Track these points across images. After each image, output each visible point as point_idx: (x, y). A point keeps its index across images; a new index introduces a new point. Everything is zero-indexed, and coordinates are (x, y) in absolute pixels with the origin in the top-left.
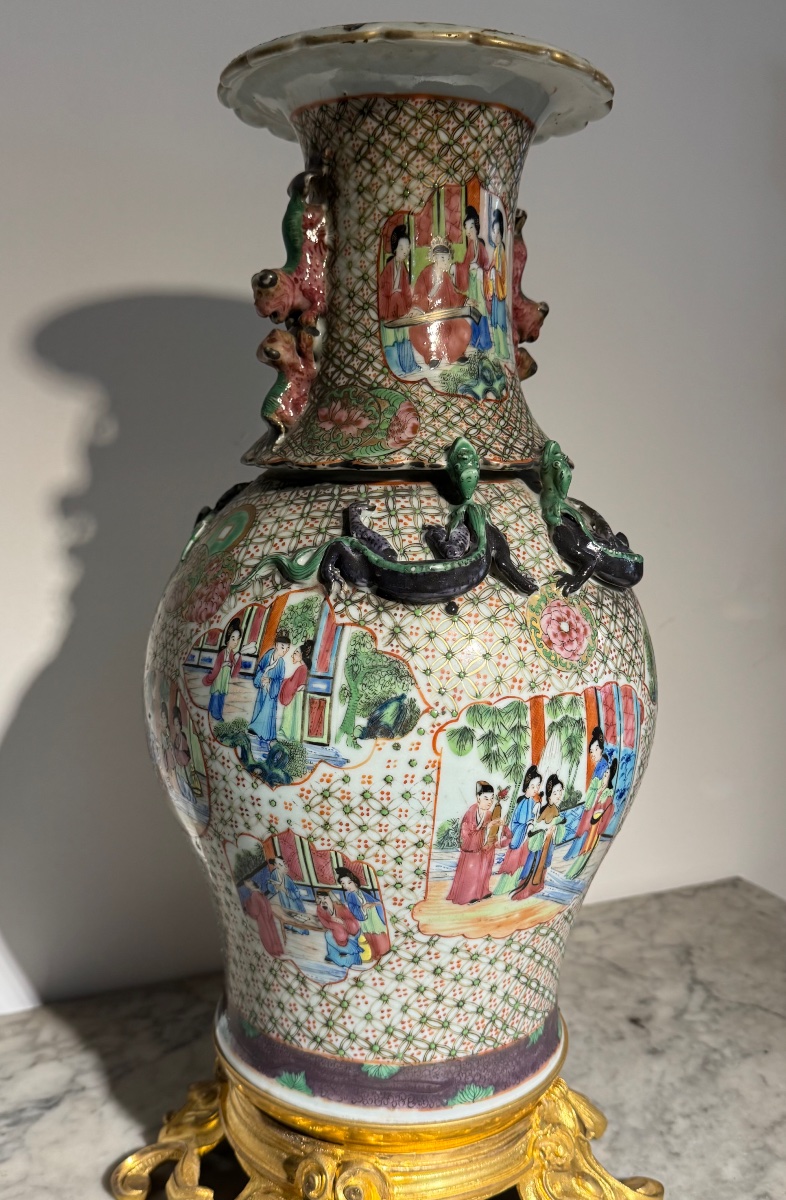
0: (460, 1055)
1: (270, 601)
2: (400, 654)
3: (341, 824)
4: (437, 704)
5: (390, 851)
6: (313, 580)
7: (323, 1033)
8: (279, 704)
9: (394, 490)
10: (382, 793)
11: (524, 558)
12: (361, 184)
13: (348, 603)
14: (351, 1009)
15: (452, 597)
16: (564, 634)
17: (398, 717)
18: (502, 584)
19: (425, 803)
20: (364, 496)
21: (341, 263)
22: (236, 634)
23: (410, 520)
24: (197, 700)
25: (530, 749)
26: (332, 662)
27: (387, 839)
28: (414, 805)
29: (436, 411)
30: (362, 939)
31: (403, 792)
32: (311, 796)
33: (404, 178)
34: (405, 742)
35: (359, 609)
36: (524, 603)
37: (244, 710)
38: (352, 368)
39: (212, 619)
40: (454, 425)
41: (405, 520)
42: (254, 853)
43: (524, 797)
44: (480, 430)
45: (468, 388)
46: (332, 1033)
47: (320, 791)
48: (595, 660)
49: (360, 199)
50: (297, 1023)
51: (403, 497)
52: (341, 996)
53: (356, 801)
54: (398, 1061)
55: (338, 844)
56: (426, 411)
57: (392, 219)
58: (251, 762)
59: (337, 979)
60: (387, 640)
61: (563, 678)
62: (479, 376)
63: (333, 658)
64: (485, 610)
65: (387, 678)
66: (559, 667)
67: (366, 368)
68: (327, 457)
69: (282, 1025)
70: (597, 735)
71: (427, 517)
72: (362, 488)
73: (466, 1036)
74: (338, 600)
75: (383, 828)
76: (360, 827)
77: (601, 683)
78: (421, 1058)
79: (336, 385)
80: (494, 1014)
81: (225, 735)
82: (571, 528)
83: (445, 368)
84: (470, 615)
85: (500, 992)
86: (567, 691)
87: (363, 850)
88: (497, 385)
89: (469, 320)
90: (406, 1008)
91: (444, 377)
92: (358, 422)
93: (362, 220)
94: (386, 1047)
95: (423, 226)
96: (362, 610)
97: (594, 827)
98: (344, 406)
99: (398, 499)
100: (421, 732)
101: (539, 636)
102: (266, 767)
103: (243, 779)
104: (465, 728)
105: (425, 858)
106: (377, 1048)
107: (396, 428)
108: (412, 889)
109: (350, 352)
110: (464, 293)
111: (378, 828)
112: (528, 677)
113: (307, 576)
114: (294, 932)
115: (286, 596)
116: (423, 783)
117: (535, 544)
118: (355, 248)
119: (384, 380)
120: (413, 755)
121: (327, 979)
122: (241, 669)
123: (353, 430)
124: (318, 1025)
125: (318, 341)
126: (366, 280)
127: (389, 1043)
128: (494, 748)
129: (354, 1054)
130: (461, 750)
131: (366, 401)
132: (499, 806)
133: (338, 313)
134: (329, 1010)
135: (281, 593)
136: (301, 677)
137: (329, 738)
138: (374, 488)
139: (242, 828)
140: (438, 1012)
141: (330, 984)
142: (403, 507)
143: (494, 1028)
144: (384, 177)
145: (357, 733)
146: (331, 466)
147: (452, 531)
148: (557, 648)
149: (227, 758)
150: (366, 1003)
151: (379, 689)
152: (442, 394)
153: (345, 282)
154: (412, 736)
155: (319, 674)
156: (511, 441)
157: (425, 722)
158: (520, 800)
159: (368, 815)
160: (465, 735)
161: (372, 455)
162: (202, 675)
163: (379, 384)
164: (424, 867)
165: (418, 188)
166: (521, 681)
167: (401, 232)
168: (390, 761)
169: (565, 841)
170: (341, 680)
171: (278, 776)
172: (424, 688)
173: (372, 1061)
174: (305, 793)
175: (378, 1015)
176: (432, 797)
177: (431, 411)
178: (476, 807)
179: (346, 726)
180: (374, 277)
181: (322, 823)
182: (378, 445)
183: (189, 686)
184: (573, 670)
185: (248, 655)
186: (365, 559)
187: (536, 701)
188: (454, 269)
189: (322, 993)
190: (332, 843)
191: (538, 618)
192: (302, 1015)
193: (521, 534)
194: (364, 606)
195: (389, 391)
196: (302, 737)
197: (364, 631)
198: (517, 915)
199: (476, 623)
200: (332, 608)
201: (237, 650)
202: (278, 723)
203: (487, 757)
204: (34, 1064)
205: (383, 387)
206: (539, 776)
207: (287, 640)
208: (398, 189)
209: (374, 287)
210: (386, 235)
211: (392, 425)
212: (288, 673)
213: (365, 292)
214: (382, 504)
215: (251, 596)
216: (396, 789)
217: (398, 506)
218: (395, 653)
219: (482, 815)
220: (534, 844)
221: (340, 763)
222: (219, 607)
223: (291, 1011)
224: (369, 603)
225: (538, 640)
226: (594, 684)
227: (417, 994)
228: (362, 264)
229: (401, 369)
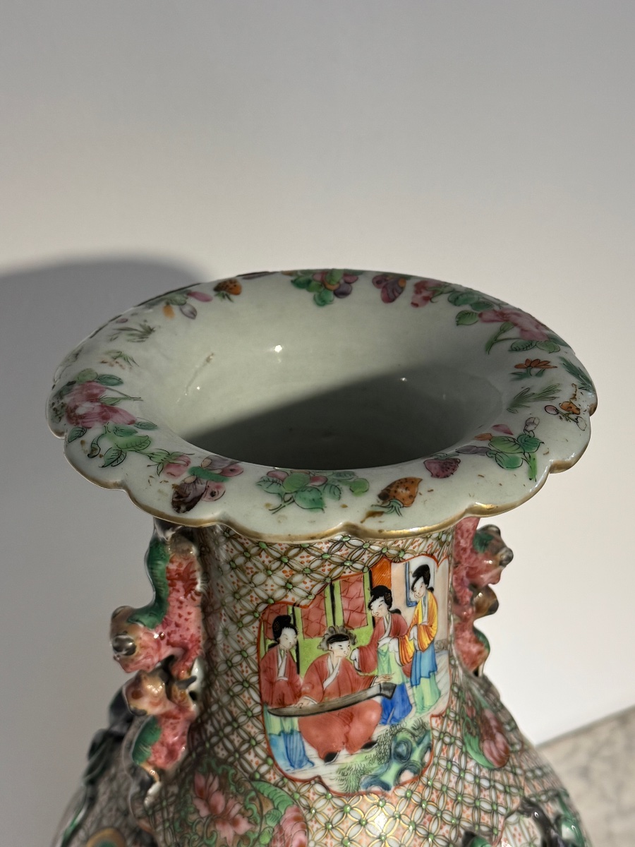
12: (233, 560)
21: (216, 623)
29: (330, 822)
33: (284, 571)
38: (232, 742)
45: (375, 779)
49: (232, 573)
56: (317, 821)
57: (273, 607)
62: (392, 756)
79: (215, 753)
83: (345, 761)
88: (416, 755)
89: (378, 699)
91: (343, 773)
92: (235, 823)
93: (237, 596)
95: (312, 618)
110: (371, 674)
118: (231, 619)
119: (268, 771)
123: (227, 833)
131: (246, 794)
133: (216, 671)
144: (260, 565)
152: (339, 796)
153: (222, 646)
163: (262, 776)
165: (305, 583)
167: (284, 622)
180: (253, 657)
188: (356, 654)
210: (266, 621)
211: (274, 839)
213: (244, 668)
228: (239, 639)
229: (288, 764)
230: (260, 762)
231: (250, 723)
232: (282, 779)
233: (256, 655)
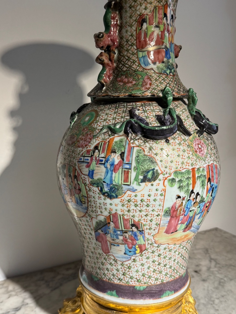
0: (164, 281)
1: (108, 140)
2: (152, 156)
3: (134, 210)
4: (164, 171)
5: (149, 218)
6: (122, 133)
7: (122, 277)
8: (113, 173)
9: (144, 104)
10: (147, 200)
11: (186, 125)
12: (131, 5)
13: (135, 140)
14: (132, 269)
15: (167, 137)
16: (200, 149)
17: (153, 175)
18: (181, 133)
19: (160, 202)
20: (135, 106)
21: (124, 31)
22: (97, 151)
23: (151, 113)
24: (83, 173)
25: (192, 184)
26: (131, 159)
27: (148, 214)
28: (157, 203)
29: (156, 79)
30: (137, 246)
31: (154, 199)
32: (124, 201)
33: (145, 3)
34: (155, 183)
35: (138, 141)
36: (188, 139)
37: (101, 175)
38: (128, 65)
39: (87, 146)
40: (162, 83)
41: (150, 113)
42: (103, 221)
43: (189, 199)
44: (170, 85)
45: (165, 72)
46: (125, 277)
47: (127, 200)
48: (208, 157)
49: (130, 10)
50: (113, 275)
51: (148, 106)
52: (128, 265)
53: (139, 202)
54: (146, 284)
55: (132, 216)
56: (153, 79)
57: (141, 17)
58: (104, 191)
59: (128, 260)
60: (148, 151)
61: (200, 162)
62: (168, 68)
63: (131, 157)
64: (177, 141)
65: (149, 163)
66: (199, 159)
67: (133, 65)
68: (123, 94)
69: (108, 276)
70: (209, 180)
71: (156, 112)
72: (134, 104)
73: (166, 275)
74: (131, 139)
75: (147, 211)
76: (140, 211)
77: (210, 164)
78: (153, 283)
79: (123, 71)
80: (174, 268)
81: (95, 183)
82: (198, 116)
83: (158, 65)
84: (173, 143)
85: (176, 261)
86: (202, 166)
87: (140, 218)
88: (173, 71)
89: (164, 50)
90: (149, 268)
91: (158, 68)
92: (131, 82)
93: (131, 17)
94: (143, 280)
95: (151, 19)
96: (139, 142)
97: (206, 208)
98: (126, 77)
99: (146, 107)
100: (160, 180)
101: (193, 149)
102: (109, 193)
103: (101, 197)
104: (173, 178)
105: (159, 220)
106: (139, 281)
107: (144, 84)
108: (155, 230)
109: (127, 60)
110: (163, 41)
111: (145, 211)
112: (191, 162)
113: (120, 132)
114: (114, 245)
115: (114, 138)
116: (160, 196)
117: (189, 121)
118: (129, 26)
119: (139, 68)
120: (157, 187)
121: (124, 260)
122: (99, 162)
123: (130, 85)
124: (120, 275)
125: (116, 56)
126: (132, 36)
127: (143, 279)
128: (182, 184)
129: (132, 283)
130: (172, 185)
131: (134, 75)
132: (182, 203)
133: (123, 47)
134: (124, 270)
135: (112, 137)
136: (120, 164)
137: (130, 183)
138: (138, 103)
139: (99, 213)
140: (159, 268)
141: (125, 261)
142: (148, 109)
143: (174, 273)
144: (139, 3)
145: (140, 181)
146: (124, 96)
147: (166, 116)
148: (198, 153)
149: (95, 191)
150: (137, 267)
151: (146, 167)
152: (158, 73)
153: (125, 37)
154: (157, 181)
155: (127, 162)
156: (179, 88)
157: (161, 177)
158: (188, 200)
159: (143, 207)
160: (173, 180)
161: (138, 92)
162: (85, 164)
163: (137, 70)
164: (159, 223)
165: (150, 7)
166: (189, 163)
167: (144, 21)
168: (150, 189)
169: (199, 213)
170: (134, 164)
171: (113, 196)
172: (160, 166)
173: (138, 285)
174: (122, 201)
175: (140, 270)
176: (163, 200)
177: (155, 79)
178: (176, 203)
179: (136, 179)
180: (135, 35)
181: (127, 210)
182: (139, 89)
183: (80, 168)
184: (203, 160)
185: (102, 157)
186: (140, 125)
187: (193, 169)
188: (160, 33)
189: (122, 265)
190: (130, 216)
191: (192, 144)
192: (115, 272)
193: (184, 117)
194: (140, 141)
195: (141, 72)
196: (121, 183)
197: (141, 149)
198: (183, 237)
199: (175, 145)
200: (130, 142)
201: (98, 156)
202: (113, 178)
203: (179, 187)
204: (9, 297)
205: (139, 71)
206: (194, 193)
207: (115, 152)
208: (143, 7)
209: (135, 38)
210: (139, 22)
211: (143, 83)
212: (116, 163)
213: (132, 40)
214: (141, 109)
215: (101, 138)
216: (152, 198)
217: (147, 109)
218: (151, 155)
219: (177, 206)
220: (191, 214)
221: (134, 190)
222: (89, 142)
223: (111, 271)
224: (141, 140)
225: (193, 150)
226: (208, 164)
227: (153, 263)
228: (131, 31)
229: (144, 65)
230: (137, 66)
231: (134, 57)
232: (143, 69)
233: (136, 34)
